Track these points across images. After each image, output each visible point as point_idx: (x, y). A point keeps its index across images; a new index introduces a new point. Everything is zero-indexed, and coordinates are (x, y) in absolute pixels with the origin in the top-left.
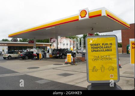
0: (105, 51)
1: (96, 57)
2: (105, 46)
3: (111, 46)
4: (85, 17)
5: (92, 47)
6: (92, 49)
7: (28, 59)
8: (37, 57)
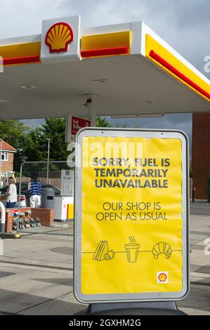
0: (145, 186)
1: (111, 206)
3: (164, 168)
4: (65, 50)
5: (97, 170)
6: (100, 178)
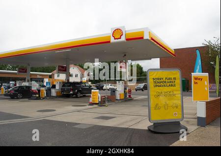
0: (169, 86)
1: (159, 93)
2: (169, 80)
3: (174, 80)
4: (120, 38)
6: (155, 84)
7: (22, 98)
8: (37, 96)
